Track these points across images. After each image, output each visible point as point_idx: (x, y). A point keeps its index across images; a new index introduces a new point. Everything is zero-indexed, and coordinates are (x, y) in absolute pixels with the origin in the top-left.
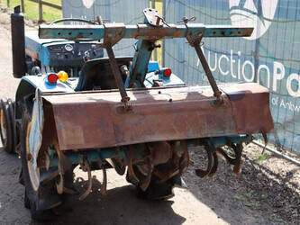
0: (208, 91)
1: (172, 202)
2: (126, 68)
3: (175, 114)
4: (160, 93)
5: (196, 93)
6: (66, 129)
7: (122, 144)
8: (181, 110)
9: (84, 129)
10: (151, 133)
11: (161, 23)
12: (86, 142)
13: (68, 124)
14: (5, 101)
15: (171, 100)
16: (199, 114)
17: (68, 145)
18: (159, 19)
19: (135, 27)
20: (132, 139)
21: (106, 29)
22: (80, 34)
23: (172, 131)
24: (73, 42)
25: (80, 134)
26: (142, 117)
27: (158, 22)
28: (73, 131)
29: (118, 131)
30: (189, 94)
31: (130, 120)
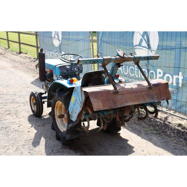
0: (145, 84)
1: (120, 134)
2: (104, 75)
3: (135, 94)
4: (125, 85)
5: (140, 85)
6: (95, 102)
7: (117, 107)
8: (136, 92)
9: (102, 102)
10: (127, 102)
11: (125, 56)
12: (104, 107)
13: (96, 100)
14: (34, 92)
15: (132, 88)
16: (144, 93)
17: (97, 109)
18: (124, 54)
19: (115, 58)
20: (120, 105)
21: (104, 59)
22: (94, 62)
23: (135, 101)
24: (70, 64)
25: (101, 104)
26: (122, 96)
27: (124, 55)
28: (98, 103)
29: (114, 103)
30: (138, 85)
31: (118, 97)
